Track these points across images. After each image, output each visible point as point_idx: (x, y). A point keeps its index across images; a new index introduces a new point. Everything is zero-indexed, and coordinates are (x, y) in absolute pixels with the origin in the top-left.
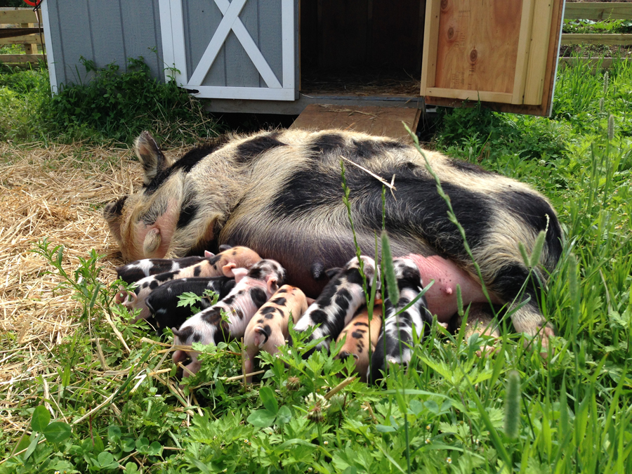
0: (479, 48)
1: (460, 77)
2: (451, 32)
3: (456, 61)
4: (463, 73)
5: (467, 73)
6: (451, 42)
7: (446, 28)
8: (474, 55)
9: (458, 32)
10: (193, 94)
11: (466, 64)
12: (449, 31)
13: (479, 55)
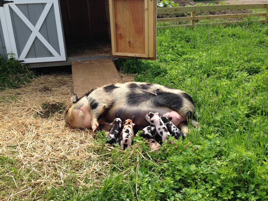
0: (131, 40)
1: (126, 49)
2: (120, 35)
3: (123, 44)
4: (127, 48)
5: (128, 48)
6: (121, 38)
7: (119, 33)
8: (130, 42)
9: (123, 35)
10: (22, 62)
11: (127, 45)
12: (120, 34)
13: (131, 42)
